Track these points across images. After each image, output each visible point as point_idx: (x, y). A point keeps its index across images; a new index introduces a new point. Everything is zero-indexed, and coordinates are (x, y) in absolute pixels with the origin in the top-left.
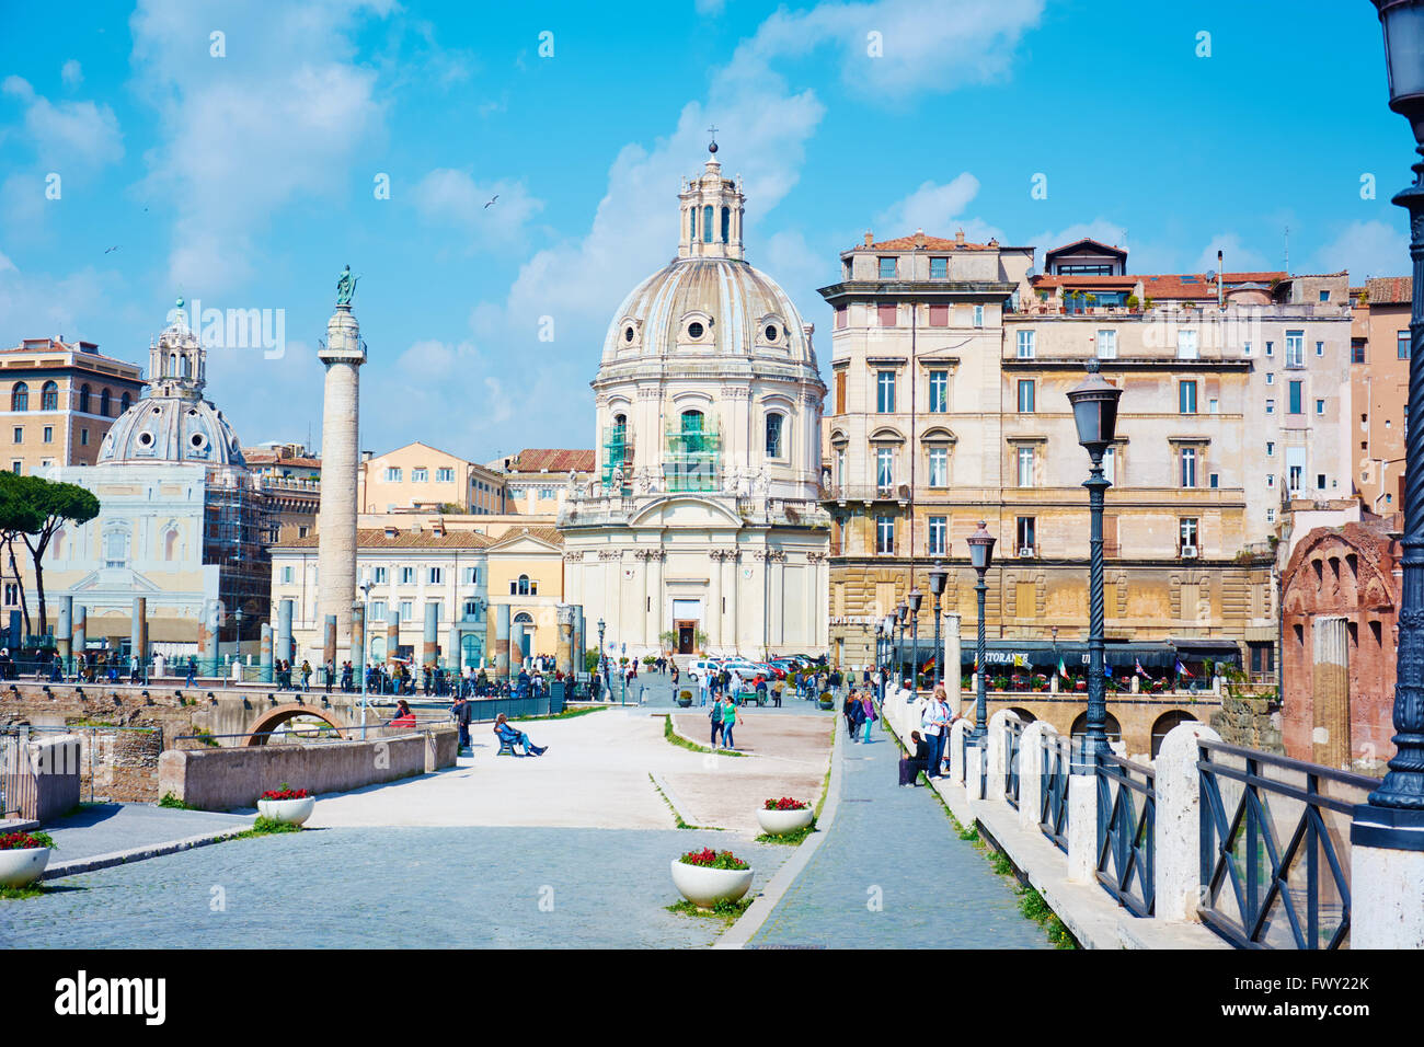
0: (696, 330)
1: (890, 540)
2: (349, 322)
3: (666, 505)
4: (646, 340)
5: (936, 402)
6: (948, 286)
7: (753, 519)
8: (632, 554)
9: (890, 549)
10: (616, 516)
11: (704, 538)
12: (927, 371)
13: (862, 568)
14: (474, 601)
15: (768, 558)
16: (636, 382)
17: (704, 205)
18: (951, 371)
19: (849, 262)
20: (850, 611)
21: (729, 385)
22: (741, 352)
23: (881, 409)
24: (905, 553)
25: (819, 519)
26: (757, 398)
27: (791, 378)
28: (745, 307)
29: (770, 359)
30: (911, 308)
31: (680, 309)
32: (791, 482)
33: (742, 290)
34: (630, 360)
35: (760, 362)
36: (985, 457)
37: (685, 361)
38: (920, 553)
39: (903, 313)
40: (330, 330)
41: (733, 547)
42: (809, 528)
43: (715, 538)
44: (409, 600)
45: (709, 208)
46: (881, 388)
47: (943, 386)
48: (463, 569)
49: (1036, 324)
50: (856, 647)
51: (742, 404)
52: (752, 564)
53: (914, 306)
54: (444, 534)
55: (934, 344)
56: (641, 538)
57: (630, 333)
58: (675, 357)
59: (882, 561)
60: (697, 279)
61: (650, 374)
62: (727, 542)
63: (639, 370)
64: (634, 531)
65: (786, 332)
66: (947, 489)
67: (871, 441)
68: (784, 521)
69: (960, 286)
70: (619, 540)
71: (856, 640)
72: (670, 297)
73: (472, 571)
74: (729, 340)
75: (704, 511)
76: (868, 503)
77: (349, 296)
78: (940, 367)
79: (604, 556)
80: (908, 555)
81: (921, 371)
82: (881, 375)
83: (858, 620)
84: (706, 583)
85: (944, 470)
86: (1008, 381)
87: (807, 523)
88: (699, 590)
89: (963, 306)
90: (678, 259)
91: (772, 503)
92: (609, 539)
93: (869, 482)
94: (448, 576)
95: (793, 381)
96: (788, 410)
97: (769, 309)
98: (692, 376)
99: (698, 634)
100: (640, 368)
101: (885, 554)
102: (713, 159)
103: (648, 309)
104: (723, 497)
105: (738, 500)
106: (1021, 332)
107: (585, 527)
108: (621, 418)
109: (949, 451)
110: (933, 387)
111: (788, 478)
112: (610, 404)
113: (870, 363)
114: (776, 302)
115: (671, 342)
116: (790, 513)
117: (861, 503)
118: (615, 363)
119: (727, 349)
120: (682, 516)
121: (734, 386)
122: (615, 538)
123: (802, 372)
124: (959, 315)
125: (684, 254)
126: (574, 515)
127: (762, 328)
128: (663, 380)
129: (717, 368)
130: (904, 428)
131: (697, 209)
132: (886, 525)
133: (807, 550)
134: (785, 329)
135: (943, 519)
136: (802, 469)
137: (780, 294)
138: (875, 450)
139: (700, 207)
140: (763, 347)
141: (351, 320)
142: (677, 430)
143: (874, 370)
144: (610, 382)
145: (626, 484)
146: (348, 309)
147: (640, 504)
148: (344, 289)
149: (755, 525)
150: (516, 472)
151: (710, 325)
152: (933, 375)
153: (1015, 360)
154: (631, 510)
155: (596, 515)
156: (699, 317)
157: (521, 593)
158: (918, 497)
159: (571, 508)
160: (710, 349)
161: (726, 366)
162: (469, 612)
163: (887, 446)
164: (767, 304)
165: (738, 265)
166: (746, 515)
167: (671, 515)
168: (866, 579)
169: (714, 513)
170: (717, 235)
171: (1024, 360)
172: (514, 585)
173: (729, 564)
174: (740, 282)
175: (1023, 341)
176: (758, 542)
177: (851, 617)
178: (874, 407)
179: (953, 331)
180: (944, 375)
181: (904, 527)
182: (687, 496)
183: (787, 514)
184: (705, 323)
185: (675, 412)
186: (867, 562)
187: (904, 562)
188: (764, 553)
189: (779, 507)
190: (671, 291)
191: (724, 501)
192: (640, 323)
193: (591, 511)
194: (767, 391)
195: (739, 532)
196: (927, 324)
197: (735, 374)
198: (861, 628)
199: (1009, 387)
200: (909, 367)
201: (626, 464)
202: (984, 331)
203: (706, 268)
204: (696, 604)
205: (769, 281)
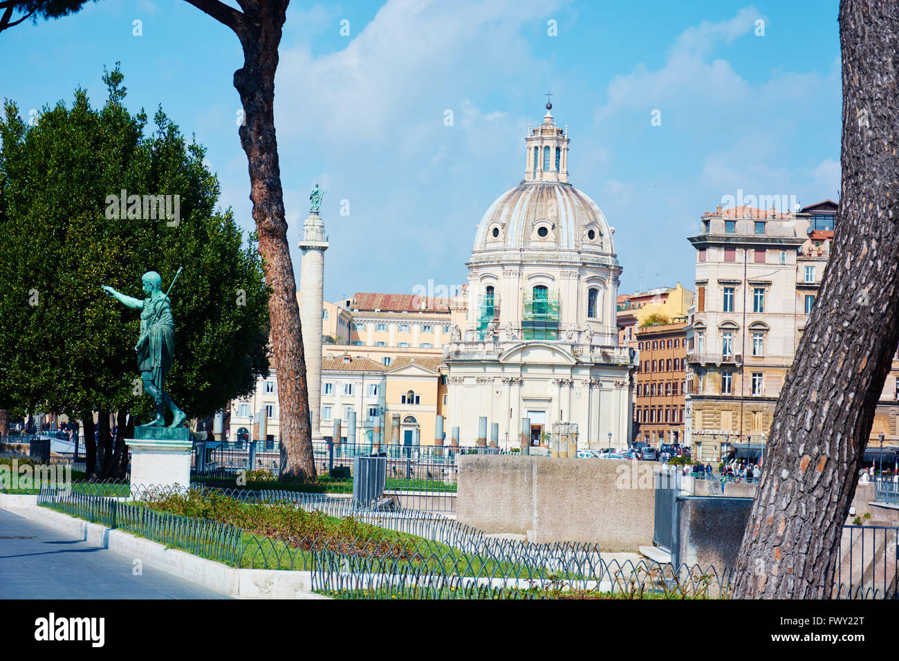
0: (543, 232)
1: (729, 385)
2: (319, 223)
3: (524, 348)
4: (509, 237)
5: (758, 306)
6: (767, 240)
7: (583, 360)
8: (500, 380)
9: (729, 391)
10: (490, 354)
11: (549, 371)
12: (753, 288)
13: (713, 402)
14: (376, 407)
15: (591, 385)
16: (502, 265)
17: (544, 146)
18: (767, 289)
19: (707, 223)
20: (706, 427)
21: (566, 270)
22: (573, 248)
23: (725, 309)
24: (738, 394)
25: (622, 359)
26: (583, 278)
27: (604, 265)
28: (575, 217)
29: (591, 253)
30: (744, 251)
31: (531, 217)
32: (603, 334)
33: (573, 205)
34: (497, 250)
35: (585, 254)
36: (785, 339)
37: (535, 252)
38: (747, 394)
39: (739, 254)
40: (306, 227)
41: (569, 377)
42: (617, 365)
43: (557, 371)
44: (330, 406)
45: (547, 148)
46: (726, 297)
47: (761, 297)
48: (368, 385)
49: (816, 262)
50: (709, 447)
51: (574, 282)
52: (581, 388)
53: (746, 250)
54: (351, 361)
55: (757, 273)
56: (507, 369)
57: (496, 232)
58: (529, 249)
59: (725, 398)
60: (542, 197)
61: (513, 261)
62: (565, 374)
63: (504, 258)
64: (503, 365)
65: (601, 235)
66: (763, 357)
67: (720, 329)
68: (601, 361)
69: (773, 240)
70: (492, 371)
71: (710, 443)
72: (525, 209)
73: (374, 387)
74: (565, 238)
75: (549, 353)
76: (718, 364)
77: (318, 205)
78: (760, 287)
79: (480, 380)
80: (740, 395)
81: (749, 289)
82: (726, 290)
83: (711, 432)
84: (550, 401)
85: (762, 346)
86: (799, 296)
87: (615, 362)
88: (545, 404)
89: (774, 251)
90: (525, 181)
91: (593, 349)
92: (485, 370)
93: (718, 353)
94: (357, 389)
95: (605, 267)
96: (601, 286)
97: (590, 218)
98: (541, 263)
99: (543, 434)
100: (505, 256)
101: (727, 394)
102: (549, 114)
103: (509, 217)
104: (562, 344)
105: (572, 346)
106: (807, 268)
107: (466, 361)
108: (490, 289)
109: (765, 335)
110: (756, 297)
111: (601, 331)
112: (481, 279)
113: (720, 283)
114: (593, 214)
115: (527, 239)
116: (605, 355)
117: (714, 365)
118: (485, 251)
119: (564, 245)
120: (535, 356)
121: (569, 270)
122: (489, 369)
123: (611, 261)
124: (771, 257)
125: (529, 178)
126: (457, 353)
127: (586, 232)
128: (521, 265)
129: (557, 258)
130: (739, 321)
131: (539, 148)
132: (727, 377)
133: (615, 379)
134: (600, 232)
135: (760, 375)
136: (609, 325)
137: (596, 207)
138: (722, 334)
139: (541, 147)
140: (587, 244)
141: (320, 221)
142: (530, 299)
143: (722, 287)
144: (483, 264)
145: (495, 333)
146: (317, 213)
147: (507, 347)
148: (315, 200)
149: (583, 363)
150: (357, 311)
151: (552, 229)
152: (756, 291)
153: (804, 284)
154: (500, 351)
155: (474, 353)
156: (545, 223)
157: (409, 402)
158: (747, 361)
159: (454, 348)
160: (552, 245)
161: (564, 257)
162: (371, 415)
163: (729, 331)
164: (588, 215)
165: (567, 187)
166: (577, 356)
167: (527, 355)
168: (715, 408)
169: (556, 355)
170: (553, 167)
171: (809, 284)
172: (404, 397)
173: (566, 388)
174: (571, 200)
175: (808, 272)
176: (585, 374)
177: (706, 430)
178: (722, 308)
179: (769, 266)
180: (762, 291)
181: (738, 378)
182: (538, 343)
183: (603, 356)
184: (549, 227)
185: (529, 287)
186: (716, 399)
187: (737, 399)
188: (589, 381)
189: (598, 351)
190: (526, 205)
191: (563, 347)
192: (503, 225)
193: (470, 350)
194: (590, 274)
195: (572, 367)
196: (753, 261)
197: (571, 262)
198: (712, 436)
199: (800, 299)
200: (743, 286)
201: (495, 320)
202: (786, 266)
203: (546, 190)
204: (543, 414)
205: (589, 199)
